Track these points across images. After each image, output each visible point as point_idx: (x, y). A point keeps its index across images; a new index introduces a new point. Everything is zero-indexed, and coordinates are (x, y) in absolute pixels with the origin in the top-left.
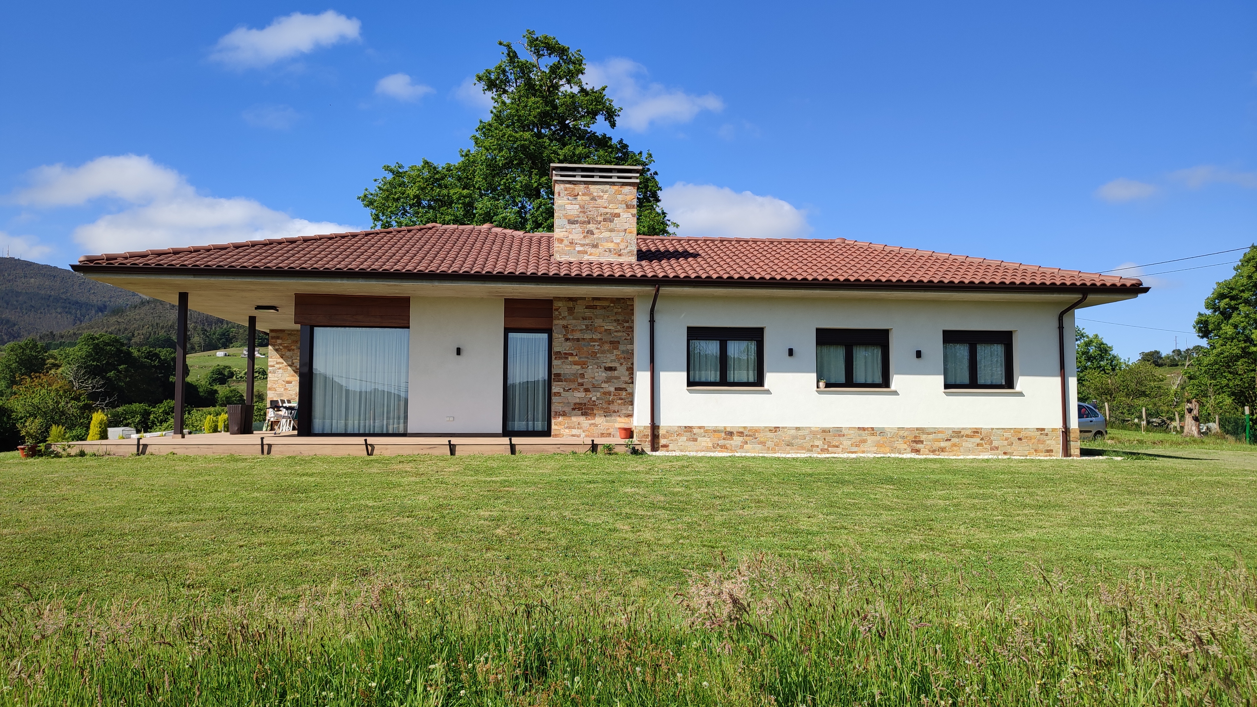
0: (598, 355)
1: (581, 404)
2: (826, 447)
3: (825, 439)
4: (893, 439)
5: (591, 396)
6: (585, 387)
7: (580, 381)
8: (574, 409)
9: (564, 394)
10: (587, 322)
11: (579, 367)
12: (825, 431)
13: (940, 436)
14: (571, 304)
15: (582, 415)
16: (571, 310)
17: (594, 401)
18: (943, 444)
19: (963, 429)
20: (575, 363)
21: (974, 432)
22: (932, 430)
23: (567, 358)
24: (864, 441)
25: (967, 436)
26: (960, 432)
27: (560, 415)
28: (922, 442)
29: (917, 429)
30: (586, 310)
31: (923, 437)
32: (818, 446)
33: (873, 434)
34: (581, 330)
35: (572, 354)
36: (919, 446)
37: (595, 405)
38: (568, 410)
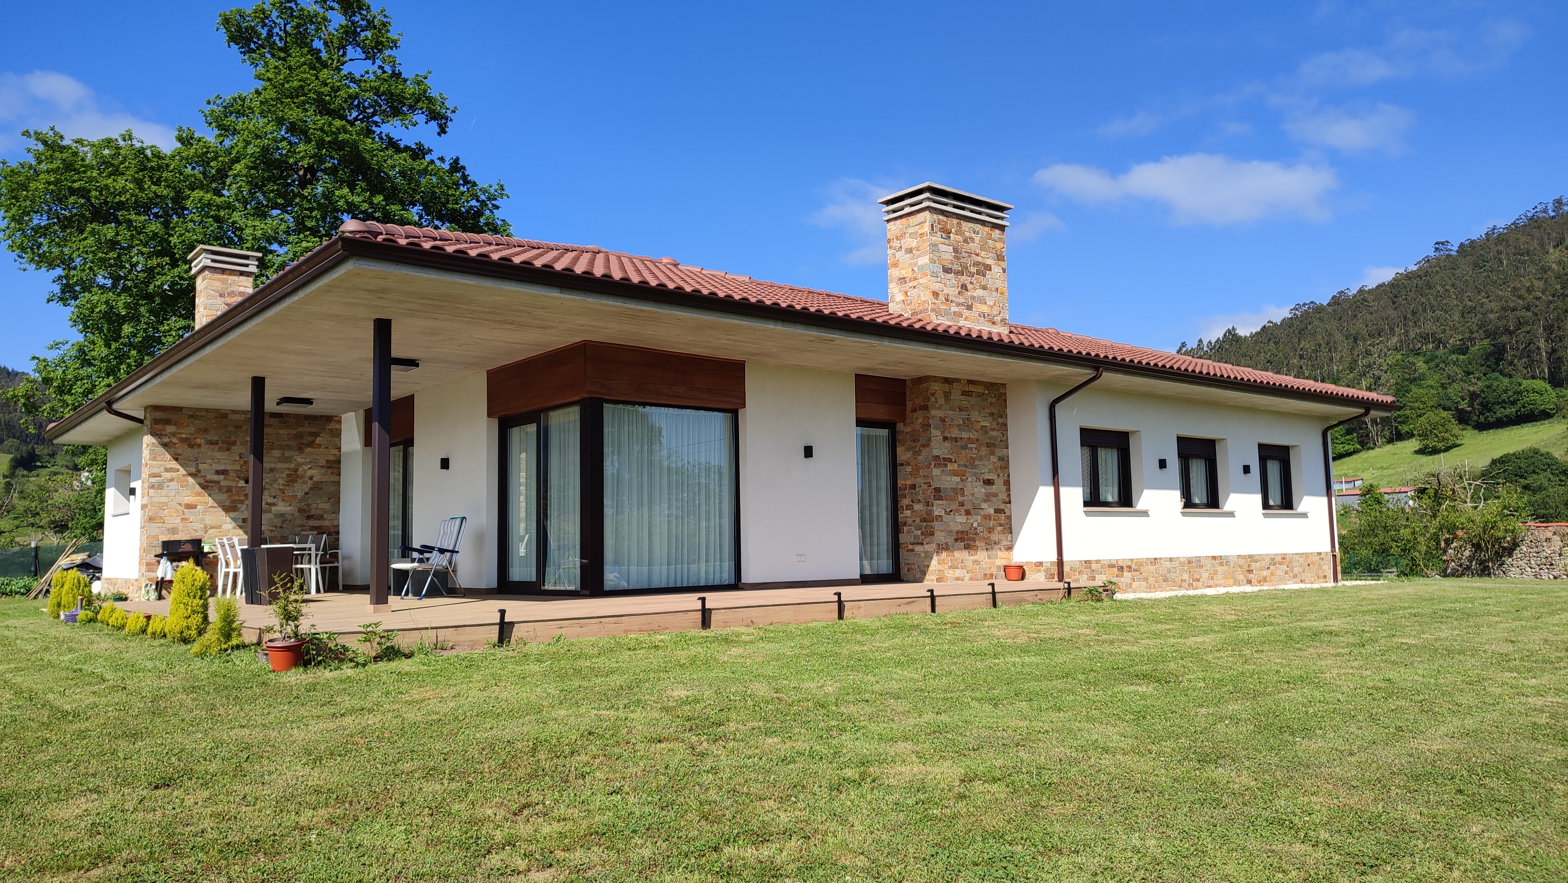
0: (976, 463)
1: (962, 532)
2: (1191, 581)
3: (1190, 572)
4: (1234, 570)
5: (972, 521)
6: (965, 507)
7: (960, 499)
8: (956, 540)
9: (946, 518)
10: (964, 415)
11: (958, 479)
12: (1189, 562)
13: (1263, 563)
14: (946, 387)
15: (965, 548)
16: (947, 395)
17: (976, 529)
18: (1265, 573)
19: (1276, 555)
20: (955, 473)
21: (1283, 558)
22: (1258, 557)
23: (946, 466)
24: (1216, 573)
25: (1279, 563)
26: (1274, 559)
27: (943, 549)
28: (1252, 572)
29: (1249, 556)
30: (962, 398)
31: (1253, 566)
32: (1186, 581)
34: (958, 426)
35: (950, 460)
36: (1251, 577)
37: (976, 534)
38: (951, 541)
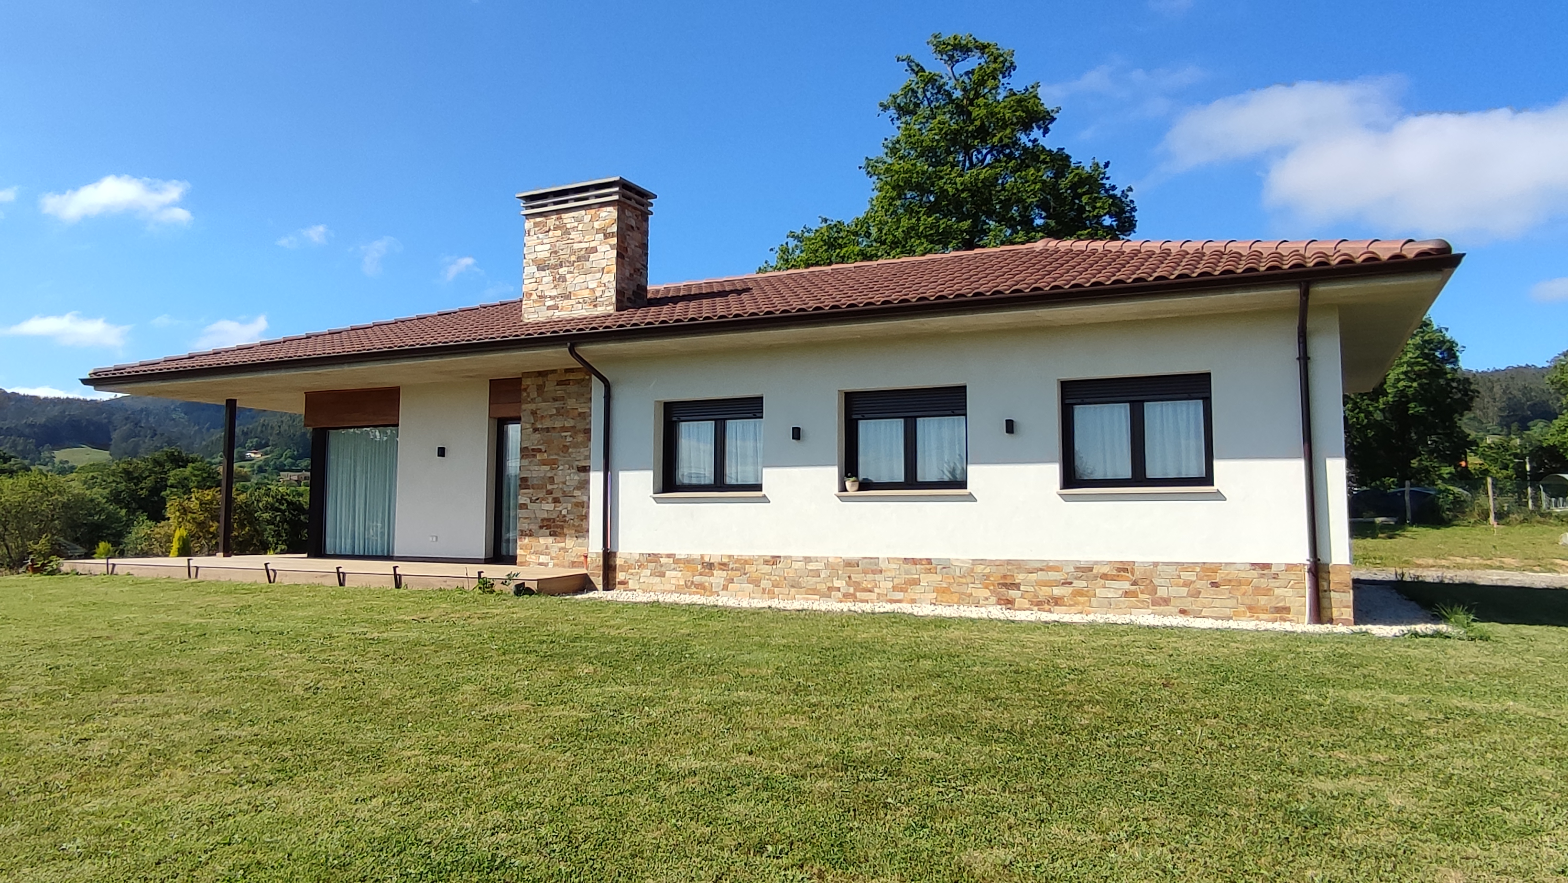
0: (570, 450)
1: (548, 520)
2: (851, 590)
3: (850, 577)
4: (964, 581)
5: (560, 509)
6: (554, 496)
7: (549, 487)
8: (541, 527)
9: (531, 506)
10: (558, 404)
11: (548, 468)
12: (850, 564)
13: (1053, 575)
14: (540, 381)
15: (551, 535)
16: (540, 388)
17: (564, 516)
18: (1057, 591)
19: (1096, 563)
20: (544, 463)
21: (1119, 570)
22: (1039, 565)
23: (535, 456)
24: (917, 582)
25: (1105, 577)
26: (1091, 569)
27: (526, 535)
28: (1017, 586)
29: (1009, 562)
30: (558, 387)
31: (1020, 578)
32: (838, 589)
33: (929, 571)
34: (551, 416)
35: (540, 451)
36: (1013, 593)
37: (565, 521)
38: (534, 527)
